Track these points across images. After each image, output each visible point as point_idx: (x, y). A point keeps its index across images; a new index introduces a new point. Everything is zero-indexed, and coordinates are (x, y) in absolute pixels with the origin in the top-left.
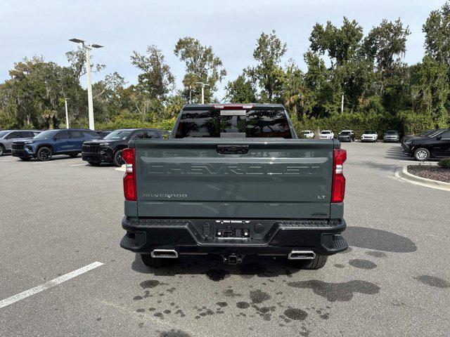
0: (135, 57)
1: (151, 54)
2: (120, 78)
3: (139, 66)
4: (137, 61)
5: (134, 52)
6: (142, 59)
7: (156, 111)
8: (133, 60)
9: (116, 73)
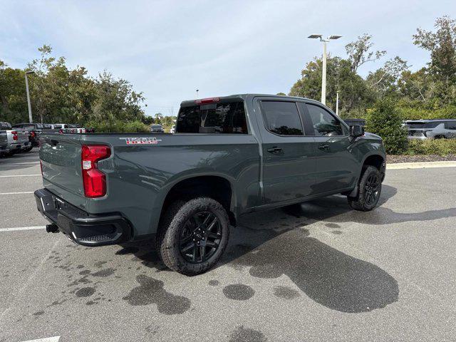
0: (418, 35)
1: (440, 28)
2: (402, 62)
3: (423, 45)
4: (421, 39)
5: (418, 30)
6: (427, 36)
7: (440, 96)
8: (415, 40)
9: (397, 58)
